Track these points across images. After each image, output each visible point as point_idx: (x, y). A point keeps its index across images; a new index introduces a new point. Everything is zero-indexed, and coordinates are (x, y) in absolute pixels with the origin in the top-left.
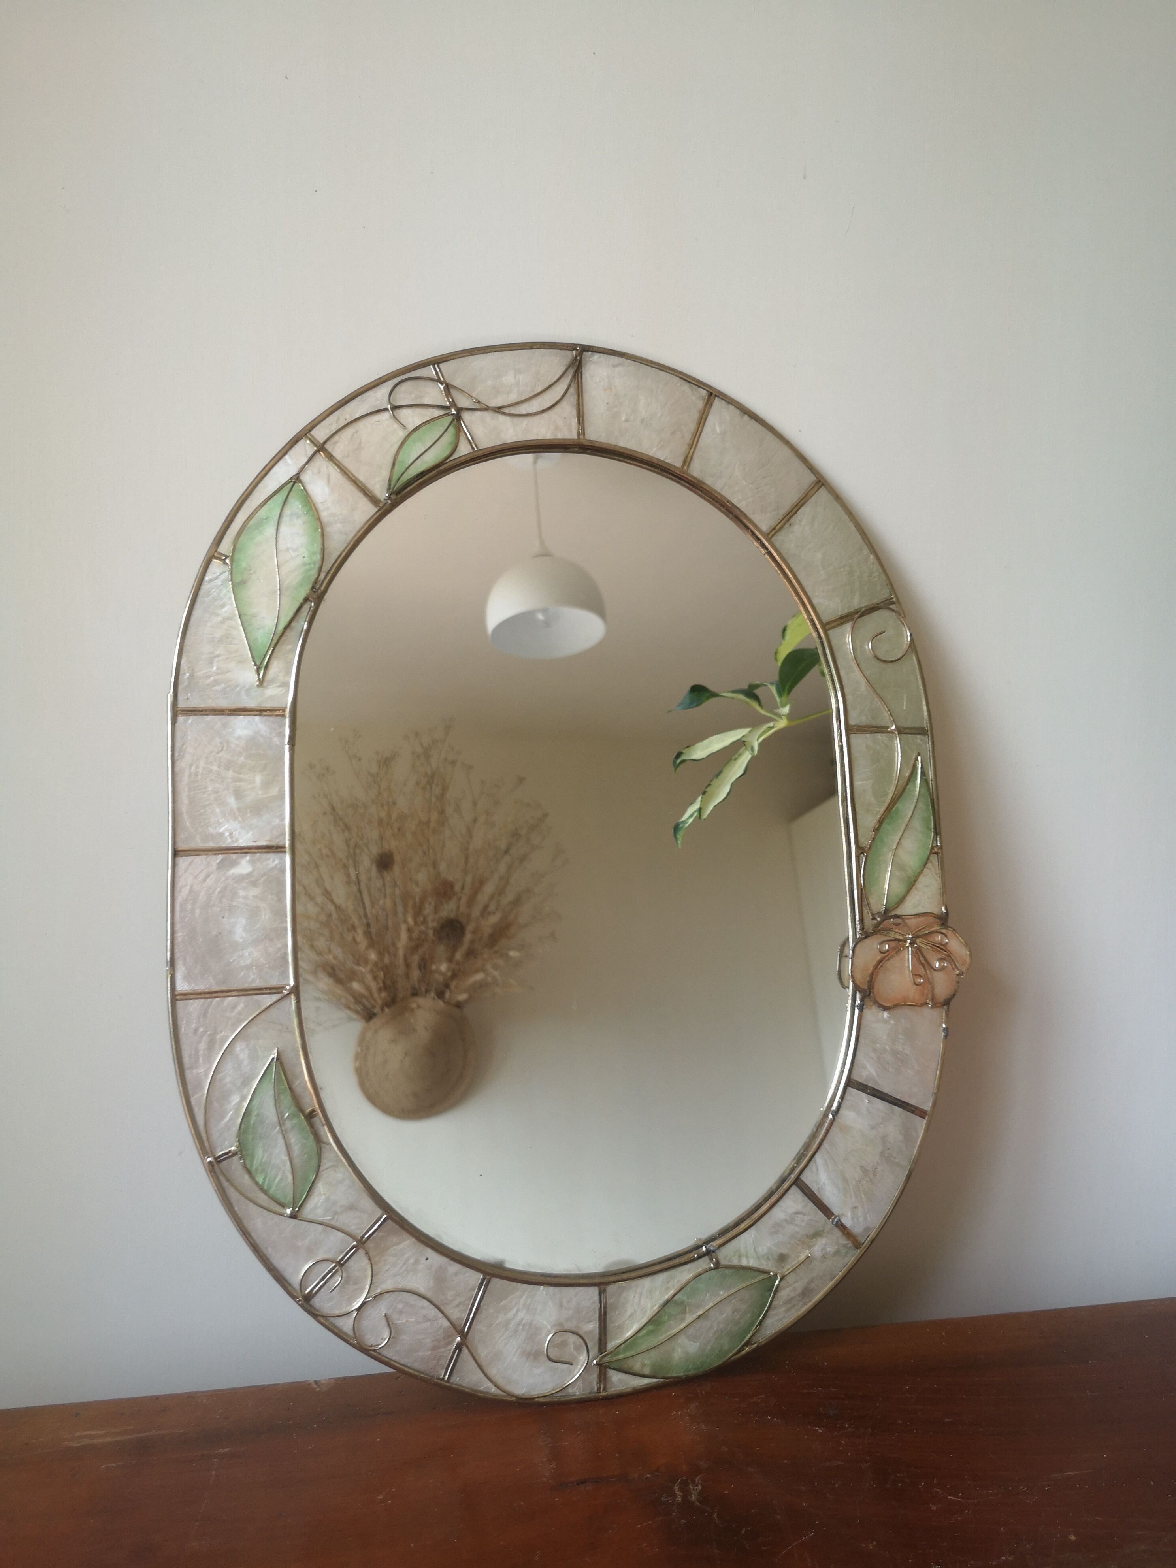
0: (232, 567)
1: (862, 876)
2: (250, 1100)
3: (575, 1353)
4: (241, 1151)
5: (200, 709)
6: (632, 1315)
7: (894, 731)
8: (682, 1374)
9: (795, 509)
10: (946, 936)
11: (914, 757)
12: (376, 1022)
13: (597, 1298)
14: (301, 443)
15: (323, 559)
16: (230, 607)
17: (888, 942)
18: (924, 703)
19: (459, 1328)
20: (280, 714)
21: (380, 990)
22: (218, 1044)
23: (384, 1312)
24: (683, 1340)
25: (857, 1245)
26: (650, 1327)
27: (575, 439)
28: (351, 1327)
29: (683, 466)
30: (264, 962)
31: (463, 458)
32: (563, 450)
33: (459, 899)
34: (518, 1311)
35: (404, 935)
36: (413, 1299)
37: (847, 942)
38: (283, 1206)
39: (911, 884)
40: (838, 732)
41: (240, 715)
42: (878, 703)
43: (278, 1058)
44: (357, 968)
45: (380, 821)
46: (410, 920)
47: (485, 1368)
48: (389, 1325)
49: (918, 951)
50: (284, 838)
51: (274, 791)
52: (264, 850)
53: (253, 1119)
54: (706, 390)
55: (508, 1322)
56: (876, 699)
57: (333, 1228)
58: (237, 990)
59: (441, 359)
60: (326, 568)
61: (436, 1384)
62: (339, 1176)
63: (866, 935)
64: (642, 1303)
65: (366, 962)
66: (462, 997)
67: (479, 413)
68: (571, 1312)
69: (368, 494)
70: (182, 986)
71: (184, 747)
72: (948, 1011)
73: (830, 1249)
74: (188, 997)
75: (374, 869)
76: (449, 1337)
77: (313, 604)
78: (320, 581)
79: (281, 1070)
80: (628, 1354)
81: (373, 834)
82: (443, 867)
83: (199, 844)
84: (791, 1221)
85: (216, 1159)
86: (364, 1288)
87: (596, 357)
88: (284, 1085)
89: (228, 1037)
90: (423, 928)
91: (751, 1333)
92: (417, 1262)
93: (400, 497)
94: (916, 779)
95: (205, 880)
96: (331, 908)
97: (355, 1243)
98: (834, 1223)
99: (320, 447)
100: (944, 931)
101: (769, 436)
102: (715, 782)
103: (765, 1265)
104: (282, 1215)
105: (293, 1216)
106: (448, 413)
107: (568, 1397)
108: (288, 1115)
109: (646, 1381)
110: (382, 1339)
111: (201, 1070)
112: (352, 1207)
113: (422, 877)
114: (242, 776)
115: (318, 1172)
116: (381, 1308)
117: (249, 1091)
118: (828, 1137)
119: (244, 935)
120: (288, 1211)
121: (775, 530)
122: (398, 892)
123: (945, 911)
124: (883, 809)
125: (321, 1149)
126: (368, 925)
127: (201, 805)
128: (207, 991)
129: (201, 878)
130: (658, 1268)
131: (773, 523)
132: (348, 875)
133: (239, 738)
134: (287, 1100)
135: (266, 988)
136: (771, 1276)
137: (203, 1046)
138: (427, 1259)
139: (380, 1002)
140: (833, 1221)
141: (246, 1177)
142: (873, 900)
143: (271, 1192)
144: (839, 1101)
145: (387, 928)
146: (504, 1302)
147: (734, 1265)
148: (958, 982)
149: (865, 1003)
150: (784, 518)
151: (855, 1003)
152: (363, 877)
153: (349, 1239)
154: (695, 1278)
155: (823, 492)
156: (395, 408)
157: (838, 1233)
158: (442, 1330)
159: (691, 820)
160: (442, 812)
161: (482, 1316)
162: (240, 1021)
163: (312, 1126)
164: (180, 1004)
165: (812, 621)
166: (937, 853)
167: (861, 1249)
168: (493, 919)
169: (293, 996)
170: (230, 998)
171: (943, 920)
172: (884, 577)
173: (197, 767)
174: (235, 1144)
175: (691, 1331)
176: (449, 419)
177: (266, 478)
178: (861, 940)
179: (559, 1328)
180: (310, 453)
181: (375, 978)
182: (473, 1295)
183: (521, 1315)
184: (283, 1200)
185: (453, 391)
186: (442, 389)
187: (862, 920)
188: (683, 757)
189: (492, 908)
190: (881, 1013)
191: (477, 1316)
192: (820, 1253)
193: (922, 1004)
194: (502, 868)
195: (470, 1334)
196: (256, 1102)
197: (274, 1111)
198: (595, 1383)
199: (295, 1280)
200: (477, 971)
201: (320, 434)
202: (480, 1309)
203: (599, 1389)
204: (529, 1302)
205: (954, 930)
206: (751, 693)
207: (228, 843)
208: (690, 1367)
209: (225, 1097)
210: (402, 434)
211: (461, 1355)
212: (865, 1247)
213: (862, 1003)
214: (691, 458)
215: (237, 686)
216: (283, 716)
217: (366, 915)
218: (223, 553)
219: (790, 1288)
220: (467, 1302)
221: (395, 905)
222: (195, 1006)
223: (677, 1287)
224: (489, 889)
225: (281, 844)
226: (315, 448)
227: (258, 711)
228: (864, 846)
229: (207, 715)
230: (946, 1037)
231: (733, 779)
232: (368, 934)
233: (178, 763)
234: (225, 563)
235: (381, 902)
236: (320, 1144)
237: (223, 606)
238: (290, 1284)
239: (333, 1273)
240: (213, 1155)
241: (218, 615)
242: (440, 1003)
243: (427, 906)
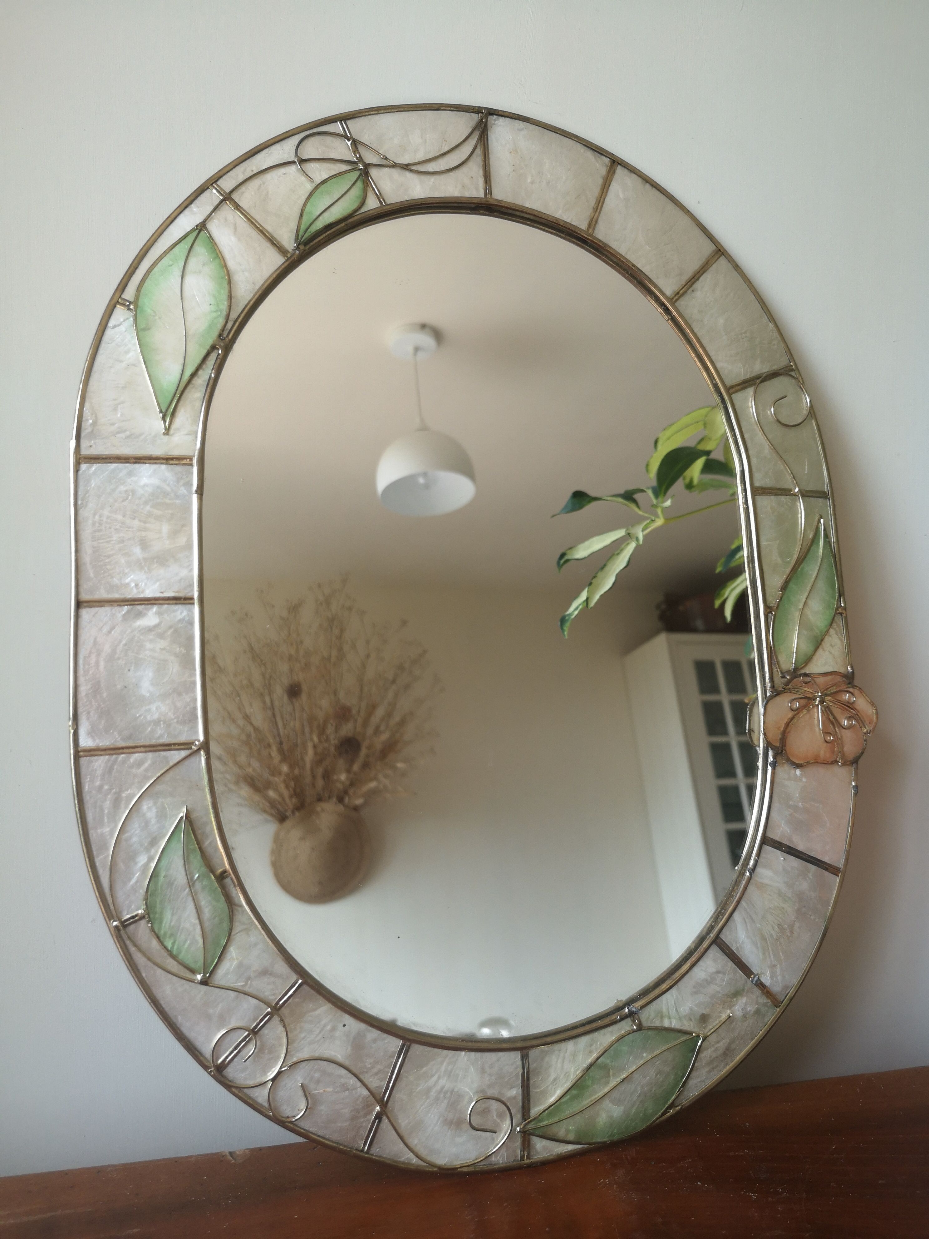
0: (136, 312)
1: (771, 635)
2: (157, 861)
3: (498, 1121)
4: (148, 914)
5: (104, 457)
6: (555, 1080)
7: (797, 494)
8: (606, 1139)
9: (697, 276)
10: (853, 694)
11: (816, 519)
12: (288, 824)
13: (519, 1063)
14: (206, 194)
15: (230, 307)
16: (135, 353)
17: (797, 700)
18: (824, 467)
19: (378, 1098)
20: (186, 462)
21: (291, 797)
22: (123, 802)
23: (301, 1082)
24: (607, 1104)
25: (776, 1003)
26: (574, 1092)
27: (482, 198)
28: (266, 1097)
29: (588, 229)
30: (173, 717)
31: (371, 212)
32: (469, 212)
33: (356, 721)
34: (439, 1078)
35: (310, 752)
36: (331, 1068)
37: (757, 701)
38: (193, 971)
39: (818, 643)
40: (742, 495)
41: (145, 463)
42: (781, 466)
43: (188, 816)
44: (271, 778)
45: (290, 658)
46: (315, 739)
47: (406, 1138)
48: (306, 1096)
49: (827, 709)
50: (193, 590)
51: (182, 541)
52: (171, 602)
53: (161, 879)
54: (608, 157)
55: (429, 1090)
56: (779, 462)
57: (246, 994)
58: (144, 746)
59: (348, 115)
60: (233, 316)
61: (356, 1157)
62: (253, 939)
63: (777, 693)
64: (565, 1067)
65: (280, 773)
66: (359, 802)
67: (386, 170)
68: (493, 1078)
69: (276, 245)
70: (85, 742)
71: (87, 495)
72: (857, 769)
73: (751, 1009)
74: (92, 753)
75: (286, 698)
76: (368, 1106)
77: (220, 352)
78: (227, 330)
79: (191, 829)
80: (551, 1121)
81: (284, 667)
82: (341, 695)
83: (103, 594)
84: (708, 982)
85: (122, 923)
86: (279, 1057)
87: (501, 121)
88: (194, 845)
89: (134, 795)
90: (326, 745)
91: (675, 1095)
92: (334, 1029)
93: (309, 249)
94: (819, 541)
95: (110, 632)
96: (250, 729)
97: (269, 1010)
98: (754, 982)
99: (227, 198)
100: (851, 690)
101: (670, 206)
102: (600, 575)
103: (687, 1026)
104: (192, 981)
105: (204, 982)
106: (356, 168)
107: (491, 1166)
108: (198, 876)
109: (571, 1147)
110: (299, 1110)
111: (106, 830)
112: (265, 972)
113: (325, 703)
114: (147, 525)
115: (230, 935)
116: (298, 1078)
117: (157, 852)
118: (746, 895)
119: (151, 689)
120: (199, 977)
121: (679, 295)
122: (305, 716)
123: (851, 671)
124: (788, 570)
125: (232, 911)
126: (281, 743)
127: (105, 555)
128: (112, 746)
129: (105, 630)
130: (581, 1030)
131: (676, 288)
132: (264, 702)
133: (146, 485)
134: (196, 860)
135: (175, 744)
136: (694, 1037)
137: (107, 804)
138: (344, 1025)
139: (291, 807)
140: (752, 981)
141: (155, 943)
142: (782, 658)
143: (181, 957)
144: (755, 858)
145: (296, 745)
146: (424, 1069)
147: (657, 1027)
148: (865, 740)
149: (778, 760)
150: (687, 284)
151: (767, 761)
152: (277, 703)
153: (264, 1006)
154: (618, 1040)
155: (722, 261)
156: (302, 161)
157: (757, 992)
158: (361, 1099)
159: (576, 613)
160: (340, 649)
161: (401, 1084)
162: (147, 778)
163: (223, 887)
164: (83, 761)
165: (715, 386)
166: (841, 614)
167: (780, 1007)
168: (384, 737)
169: (202, 753)
170: (137, 755)
171: (849, 679)
172: (782, 345)
173: (100, 516)
174: (143, 908)
175: (615, 1094)
176: (356, 174)
177: (171, 227)
178: (772, 697)
179: (481, 1095)
180: (216, 202)
181: (287, 787)
182: (392, 1062)
183: (442, 1082)
184: (192, 966)
185: (361, 149)
186: (350, 145)
187: (771, 678)
188: (566, 558)
189: (382, 728)
190: (793, 771)
191: (397, 1084)
192: (741, 1013)
193: (832, 762)
194: (390, 695)
195: (390, 1104)
196: (163, 863)
197: (183, 873)
198: (519, 1151)
199: (207, 1050)
200: (371, 780)
201: (227, 184)
202: (401, 1076)
203: (522, 1157)
204: (450, 1067)
205: (860, 689)
206: (629, 496)
207: (133, 593)
208: (615, 1131)
209: (132, 857)
210: (309, 187)
211: (381, 1125)
212: (784, 1006)
213: (775, 760)
214: (596, 222)
215: (141, 434)
216: (191, 465)
217: (279, 735)
218: (127, 299)
219: (713, 1049)
220: (386, 1070)
221: (303, 726)
222: (99, 763)
223: (600, 1049)
224: (380, 712)
225: (189, 595)
226: (222, 198)
227: (163, 459)
228: (772, 605)
229: (111, 463)
230: (856, 794)
231: (617, 571)
232: (281, 751)
233: (81, 512)
234: (129, 309)
235: (292, 724)
236: (231, 905)
237: (127, 352)
238: (201, 1054)
239: (246, 1041)
240: (119, 919)
241: (121, 362)
242: (341, 808)
243: (329, 726)
